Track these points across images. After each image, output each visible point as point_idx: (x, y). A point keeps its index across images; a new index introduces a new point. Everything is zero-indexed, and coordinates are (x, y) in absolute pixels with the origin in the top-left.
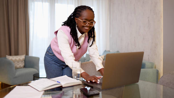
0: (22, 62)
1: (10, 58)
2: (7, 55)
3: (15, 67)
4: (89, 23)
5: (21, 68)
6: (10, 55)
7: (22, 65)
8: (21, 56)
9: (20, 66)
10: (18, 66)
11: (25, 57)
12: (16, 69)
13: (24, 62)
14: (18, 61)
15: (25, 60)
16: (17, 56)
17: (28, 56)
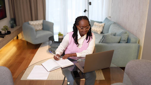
0: (41, 25)
1: (32, 23)
2: (30, 21)
3: (36, 30)
4: (85, 29)
5: (40, 30)
6: (32, 20)
7: (41, 28)
8: (40, 21)
9: (39, 29)
10: (38, 29)
11: (43, 22)
12: (36, 31)
13: (42, 25)
14: (38, 25)
15: (43, 24)
16: (37, 21)
17: (45, 20)
